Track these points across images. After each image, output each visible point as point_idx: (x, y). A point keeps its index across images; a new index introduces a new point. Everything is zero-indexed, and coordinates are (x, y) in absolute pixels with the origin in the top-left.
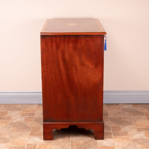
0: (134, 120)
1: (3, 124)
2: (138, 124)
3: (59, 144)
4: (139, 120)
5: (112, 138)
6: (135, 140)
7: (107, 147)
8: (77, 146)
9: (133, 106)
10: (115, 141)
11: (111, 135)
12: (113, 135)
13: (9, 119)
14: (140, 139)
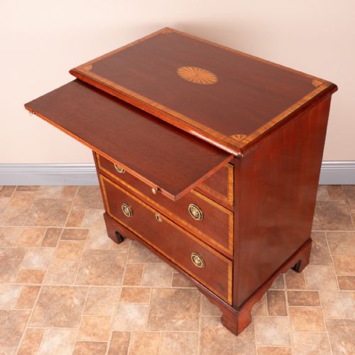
0: (332, 245)
1: (72, 255)
2: (339, 261)
3: (176, 335)
4: (342, 245)
5: (286, 315)
6: (336, 325)
7: (276, 348)
8: (213, 343)
9: (330, 193)
10: (293, 326)
11: (283, 303)
12: (289, 302)
13: (84, 239)
14: (345, 320)
